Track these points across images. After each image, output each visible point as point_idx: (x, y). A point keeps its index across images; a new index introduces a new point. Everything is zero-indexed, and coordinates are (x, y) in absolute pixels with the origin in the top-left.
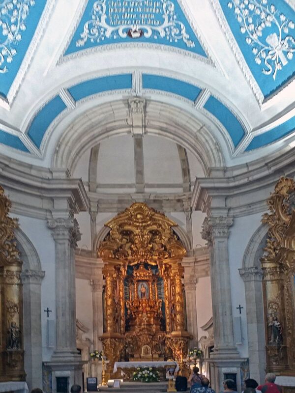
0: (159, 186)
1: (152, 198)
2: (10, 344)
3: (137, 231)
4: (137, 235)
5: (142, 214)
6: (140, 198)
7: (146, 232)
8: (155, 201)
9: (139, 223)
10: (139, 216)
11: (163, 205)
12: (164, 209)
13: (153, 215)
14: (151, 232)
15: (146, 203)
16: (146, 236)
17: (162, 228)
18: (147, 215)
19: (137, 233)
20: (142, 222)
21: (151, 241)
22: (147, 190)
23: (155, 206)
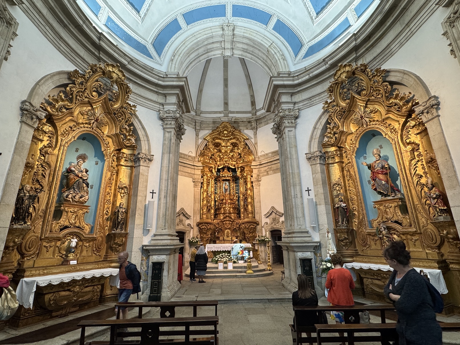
0: (238, 112)
1: (233, 120)
2: (115, 226)
3: (223, 144)
4: (223, 146)
5: (227, 131)
6: (225, 119)
7: (229, 144)
8: (235, 122)
9: (226, 137)
10: (225, 132)
11: (239, 125)
12: (241, 128)
13: (234, 131)
14: (232, 144)
15: (229, 122)
16: (229, 147)
17: (239, 141)
18: (230, 132)
19: (224, 145)
20: (227, 137)
21: (232, 151)
22: (230, 115)
23: (235, 125)
